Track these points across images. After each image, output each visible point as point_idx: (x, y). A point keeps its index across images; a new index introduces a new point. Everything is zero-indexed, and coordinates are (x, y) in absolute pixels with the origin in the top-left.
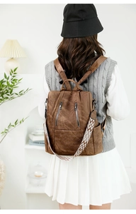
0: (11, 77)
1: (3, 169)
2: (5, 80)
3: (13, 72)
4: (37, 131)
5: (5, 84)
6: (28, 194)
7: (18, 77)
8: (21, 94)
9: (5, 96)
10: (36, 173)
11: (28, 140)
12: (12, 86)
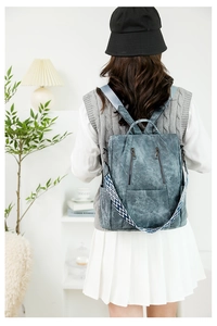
0: (40, 115)
1: (29, 253)
2: (32, 119)
3: (44, 107)
4: (80, 196)
5: (32, 125)
6: (67, 291)
7: (50, 116)
8: (55, 140)
9: (32, 143)
10: (79, 259)
11: (66, 210)
12: (41, 129)
